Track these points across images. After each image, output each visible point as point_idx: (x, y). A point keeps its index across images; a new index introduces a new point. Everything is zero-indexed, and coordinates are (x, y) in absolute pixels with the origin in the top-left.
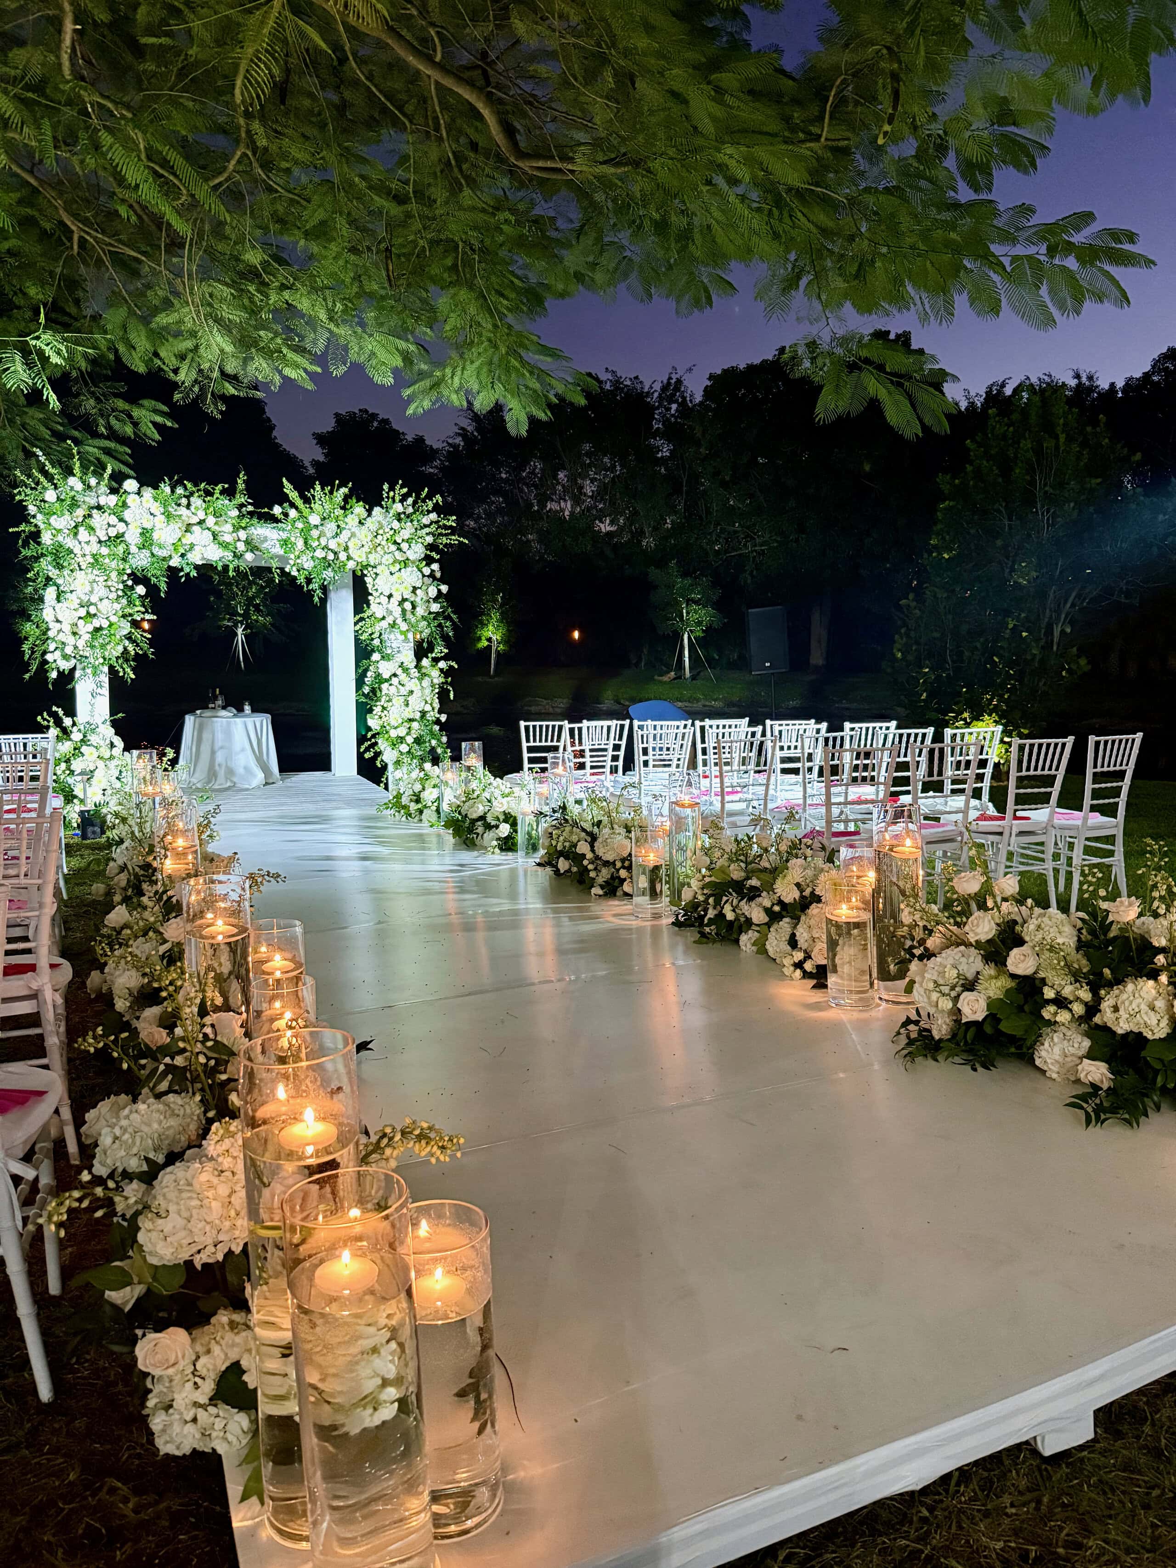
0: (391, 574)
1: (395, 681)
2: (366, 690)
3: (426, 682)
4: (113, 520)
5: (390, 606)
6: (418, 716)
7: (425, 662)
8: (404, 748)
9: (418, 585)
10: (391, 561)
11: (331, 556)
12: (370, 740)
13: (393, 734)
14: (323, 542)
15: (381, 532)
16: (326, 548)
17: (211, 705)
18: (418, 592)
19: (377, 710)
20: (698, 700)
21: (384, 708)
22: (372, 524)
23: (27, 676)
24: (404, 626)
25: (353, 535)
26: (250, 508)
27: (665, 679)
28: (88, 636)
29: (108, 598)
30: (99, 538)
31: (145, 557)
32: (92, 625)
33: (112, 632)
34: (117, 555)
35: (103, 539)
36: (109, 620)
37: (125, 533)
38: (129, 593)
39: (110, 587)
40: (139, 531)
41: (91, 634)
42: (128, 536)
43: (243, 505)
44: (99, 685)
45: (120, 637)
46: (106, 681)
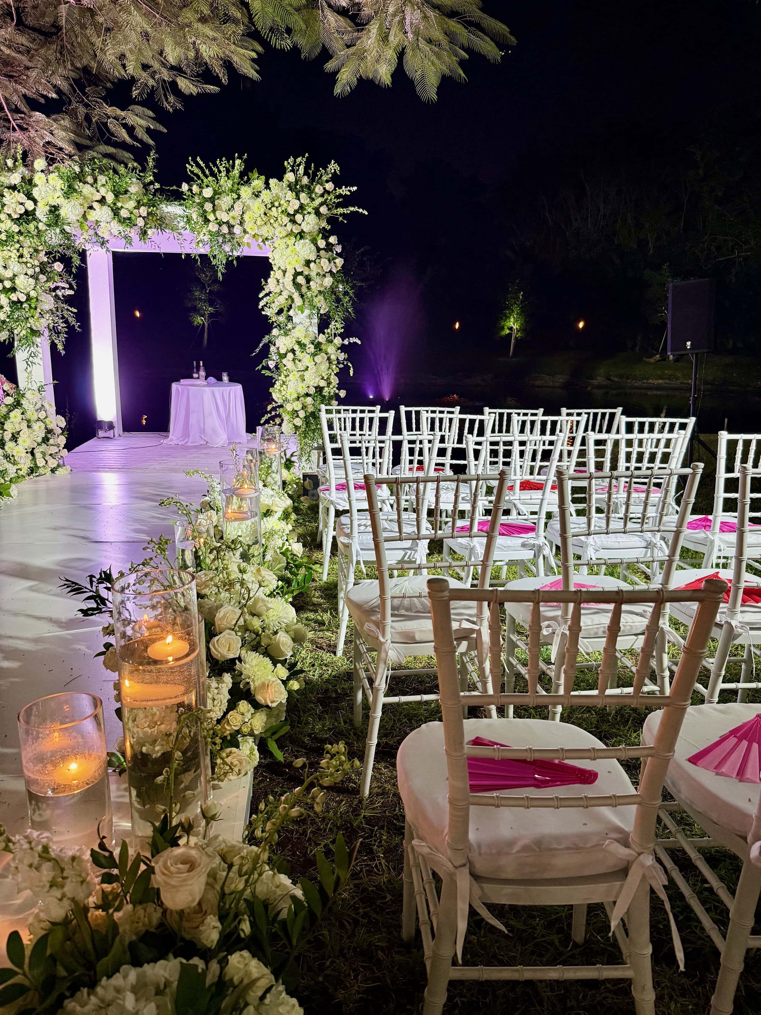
0: (288, 247)
1: (292, 356)
4: (21, 197)
5: (285, 281)
9: (312, 257)
10: (285, 234)
14: (218, 214)
15: (276, 204)
17: (195, 375)
18: (312, 265)
19: (278, 383)
20: (677, 379)
21: (283, 383)
22: (266, 196)
24: (299, 301)
25: (248, 208)
26: (157, 186)
27: (652, 360)
28: (8, 309)
29: (26, 274)
30: (9, 215)
31: (55, 234)
32: (10, 299)
33: (33, 306)
34: (29, 232)
35: (15, 216)
36: (28, 295)
37: (34, 210)
38: (49, 270)
39: (26, 263)
40: (48, 208)
41: (11, 307)
42: (37, 213)
43: (151, 183)
44: (33, 355)
45: (42, 310)
46: (41, 351)
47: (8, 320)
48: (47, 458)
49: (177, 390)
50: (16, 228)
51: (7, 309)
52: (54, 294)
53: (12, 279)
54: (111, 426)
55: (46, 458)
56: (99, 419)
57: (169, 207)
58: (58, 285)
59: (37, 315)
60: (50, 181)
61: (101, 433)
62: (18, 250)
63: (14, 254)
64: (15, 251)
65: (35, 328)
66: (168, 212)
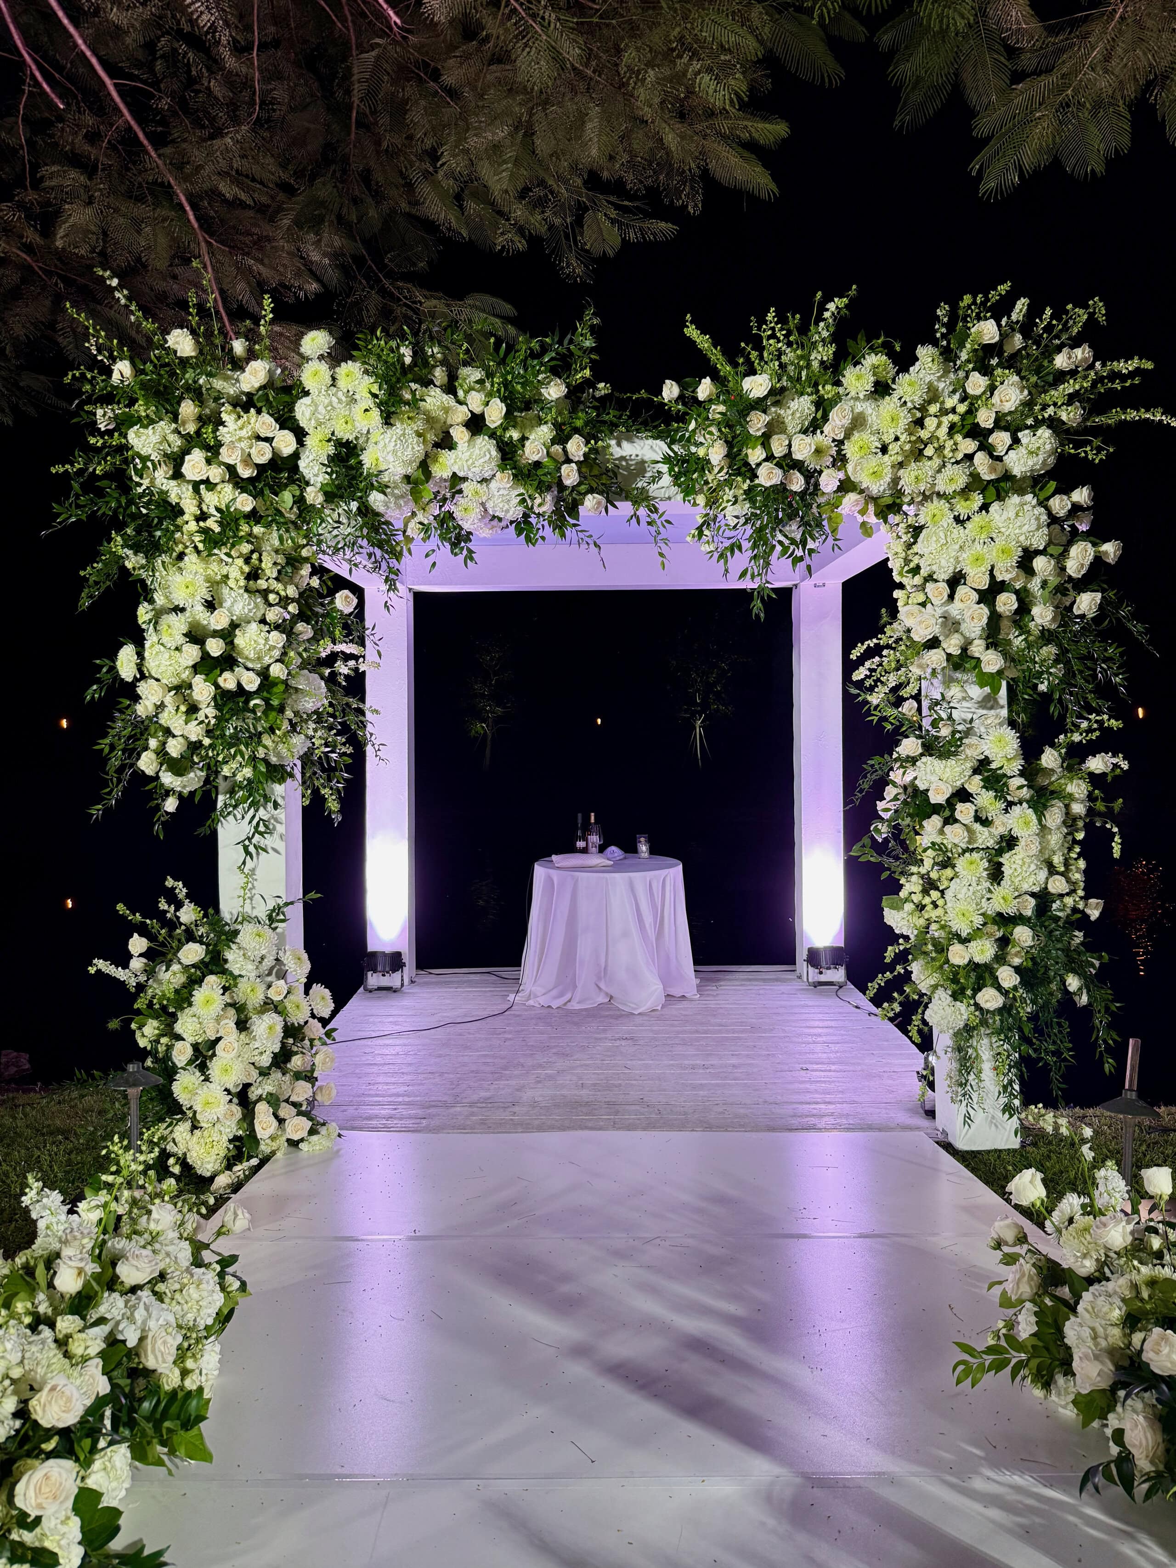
0: (957, 520)
1: (964, 811)
2: (881, 831)
3: (1055, 816)
4: (265, 423)
5: (955, 609)
6: (1029, 907)
7: (1050, 758)
8: (990, 999)
9: (1037, 544)
10: (962, 481)
11: (797, 483)
12: (891, 967)
13: (958, 955)
14: (778, 447)
15: (935, 407)
16: (788, 463)
17: (580, 844)
18: (1038, 562)
19: (911, 886)
21: (929, 885)
22: (910, 390)
23: (96, 811)
24: (992, 662)
25: (858, 423)
26: (602, 390)
28: (211, 712)
29: (263, 621)
30: (231, 469)
31: (348, 512)
32: (217, 686)
33: (275, 702)
34: (279, 512)
35: (246, 473)
36: (264, 674)
37: (296, 456)
38: (319, 610)
39: (265, 593)
40: (331, 449)
41: (217, 707)
42: (302, 464)
43: (588, 384)
44: (262, 828)
45: (296, 713)
46: (282, 817)
47: (207, 741)
48: (285, 1111)
49: (549, 880)
50: (245, 503)
51: (208, 712)
52: (327, 672)
53: (228, 635)
54: (395, 962)
55: (282, 1114)
56: (370, 948)
57: (625, 444)
58: (339, 647)
59: (286, 726)
60: (342, 383)
61: (373, 979)
62: (247, 560)
63: (236, 570)
64: (240, 562)
65: (274, 760)
66: (623, 458)
